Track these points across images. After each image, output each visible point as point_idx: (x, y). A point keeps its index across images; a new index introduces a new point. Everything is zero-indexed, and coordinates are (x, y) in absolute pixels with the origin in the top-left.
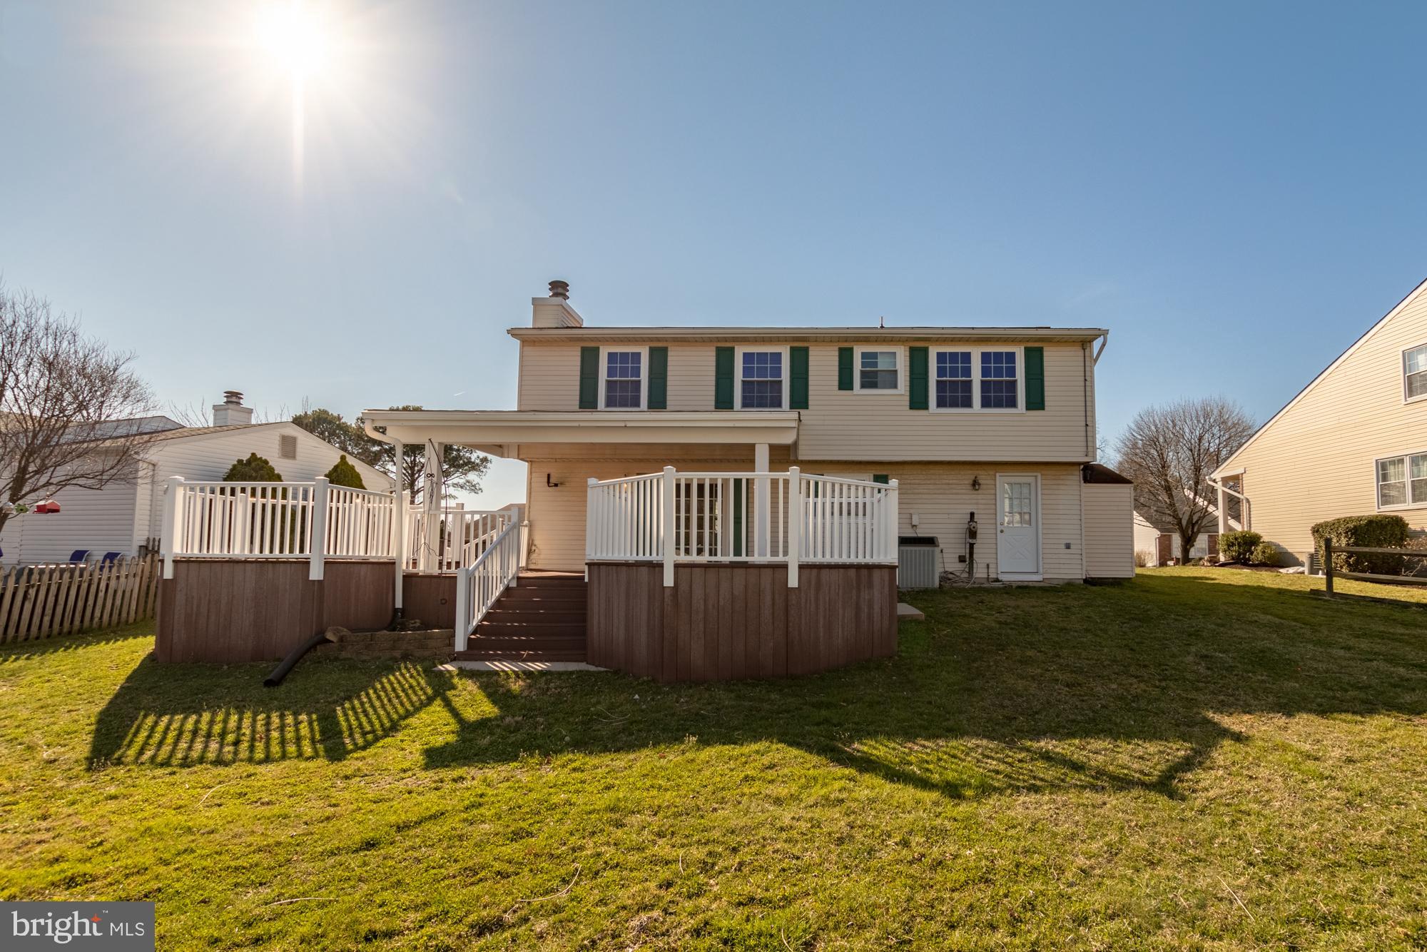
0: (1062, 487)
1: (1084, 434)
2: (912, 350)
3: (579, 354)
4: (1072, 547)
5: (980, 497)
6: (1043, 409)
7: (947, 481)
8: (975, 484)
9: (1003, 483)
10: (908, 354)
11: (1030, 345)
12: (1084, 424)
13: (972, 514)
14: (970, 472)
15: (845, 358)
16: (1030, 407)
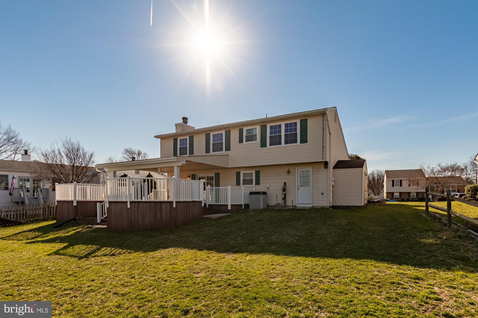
0: (320, 171)
1: (322, 150)
2: (262, 126)
3: (173, 140)
4: (324, 194)
5: (290, 176)
6: (307, 142)
7: (279, 172)
8: (289, 172)
9: (298, 171)
10: (260, 128)
11: (302, 118)
12: (322, 146)
13: (285, 183)
14: (287, 168)
15: (241, 131)
16: (301, 142)
